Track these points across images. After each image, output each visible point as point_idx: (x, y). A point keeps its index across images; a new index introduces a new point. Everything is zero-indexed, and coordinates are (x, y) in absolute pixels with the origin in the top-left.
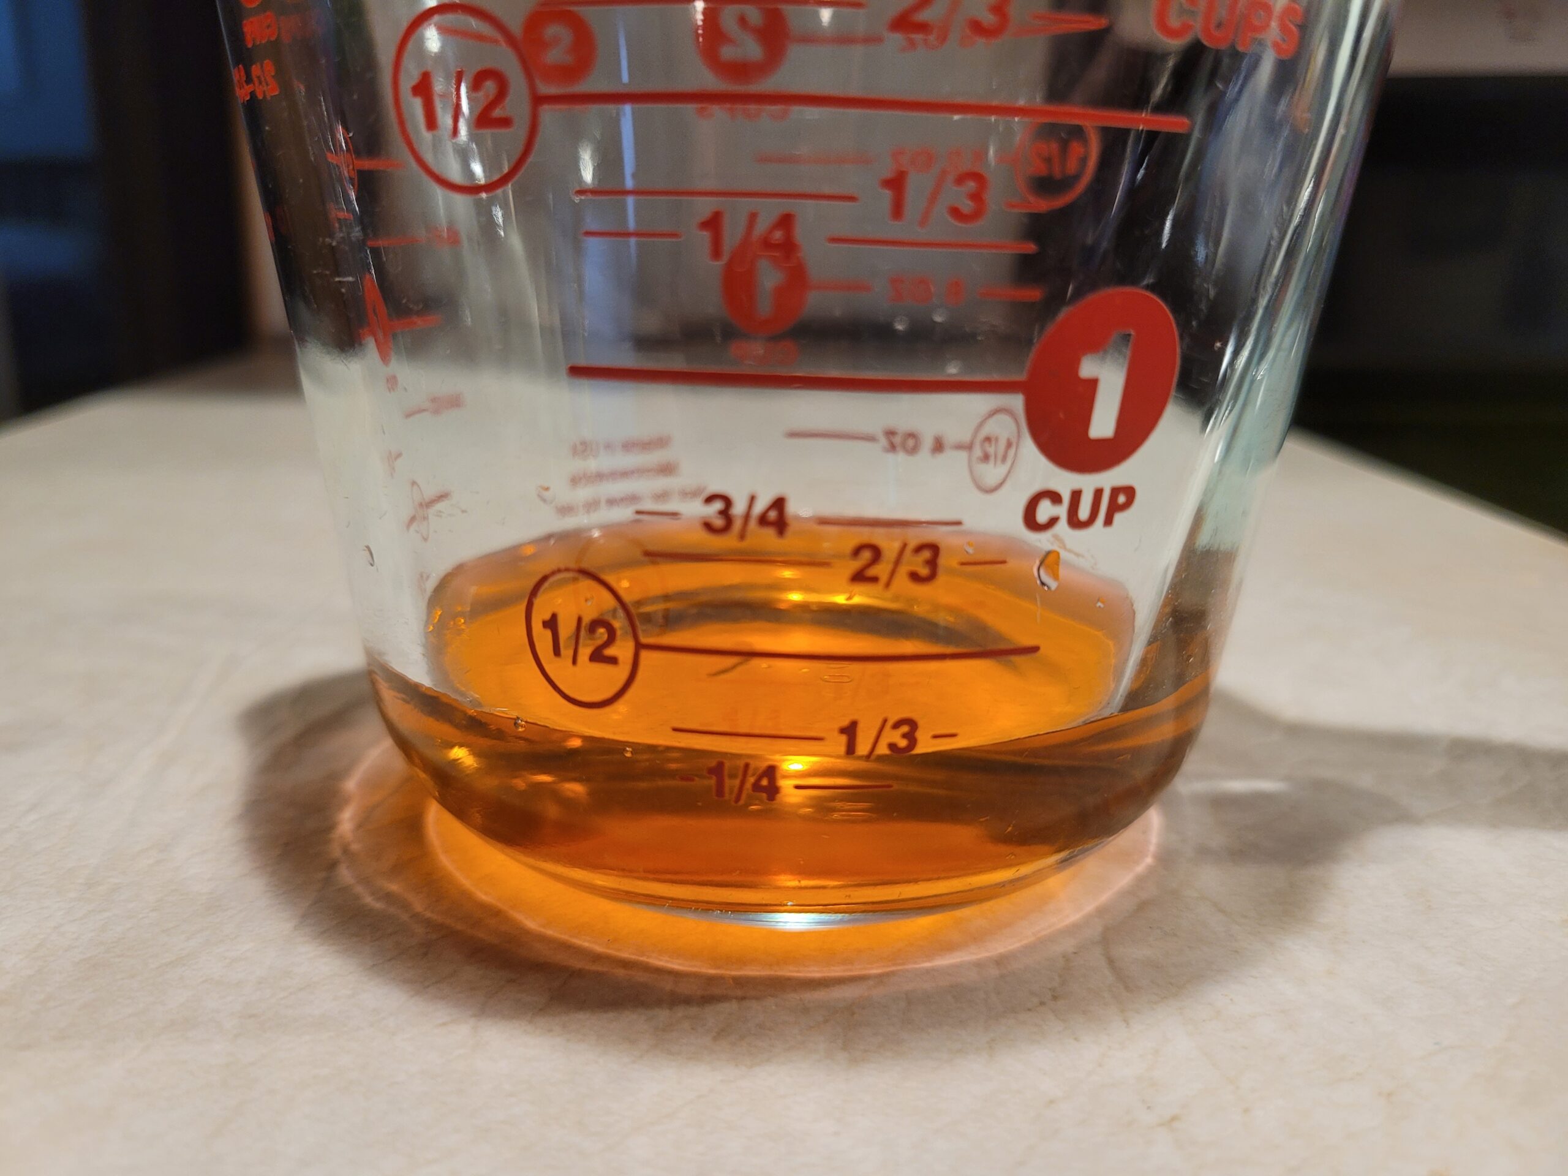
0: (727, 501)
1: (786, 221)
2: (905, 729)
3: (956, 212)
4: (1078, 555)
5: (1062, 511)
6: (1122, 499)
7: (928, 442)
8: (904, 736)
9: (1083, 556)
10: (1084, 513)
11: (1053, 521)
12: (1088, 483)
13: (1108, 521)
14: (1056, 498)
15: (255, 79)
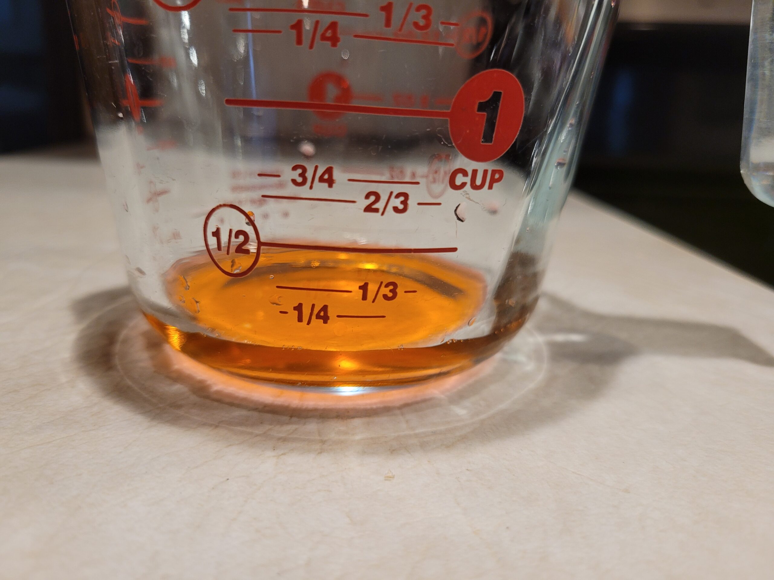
0: (304, 169)
1: (334, 26)
2: (391, 287)
3: (416, 24)
5: (468, 180)
6: (497, 176)
8: (391, 291)
9: (478, 203)
10: (478, 182)
11: (464, 185)
12: (480, 166)
13: (490, 187)
14: (465, 173)
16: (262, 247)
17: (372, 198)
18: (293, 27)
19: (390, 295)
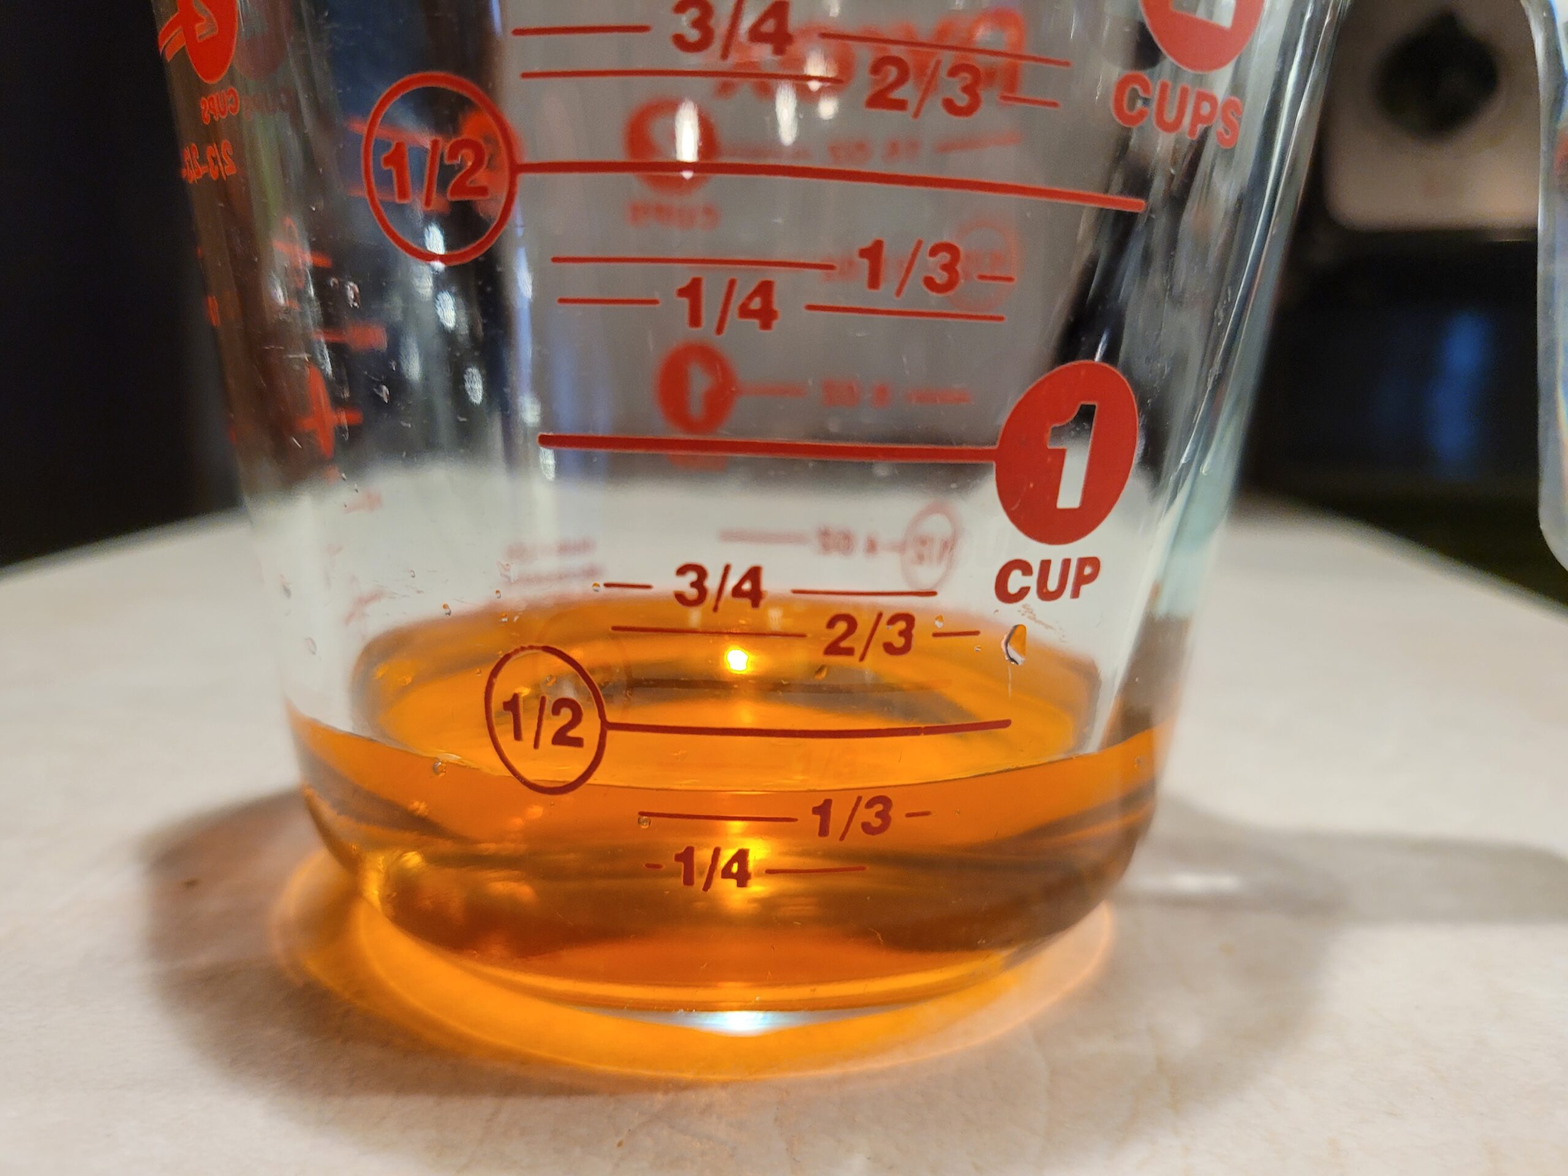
0: (702, 572)
1: (765, 289)
2: (879, 807)
3: (929, 282)
4: (1047, 627)
5: (1032, 581)
6: (1088, 571)
7: (861, 543)
8: (878, 815)
9: (1051, 628)
10: (1052, 584)
11: (1024, 592)
12: (1056, 553)
13: (1076, 594)
14: (1026, 569)
15: (209, 159)
16: (610, 733)
17: (842, 627)
18: (682, 292)
19: (877, 822)
